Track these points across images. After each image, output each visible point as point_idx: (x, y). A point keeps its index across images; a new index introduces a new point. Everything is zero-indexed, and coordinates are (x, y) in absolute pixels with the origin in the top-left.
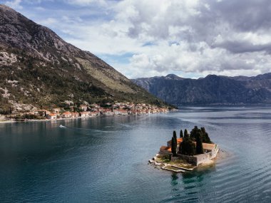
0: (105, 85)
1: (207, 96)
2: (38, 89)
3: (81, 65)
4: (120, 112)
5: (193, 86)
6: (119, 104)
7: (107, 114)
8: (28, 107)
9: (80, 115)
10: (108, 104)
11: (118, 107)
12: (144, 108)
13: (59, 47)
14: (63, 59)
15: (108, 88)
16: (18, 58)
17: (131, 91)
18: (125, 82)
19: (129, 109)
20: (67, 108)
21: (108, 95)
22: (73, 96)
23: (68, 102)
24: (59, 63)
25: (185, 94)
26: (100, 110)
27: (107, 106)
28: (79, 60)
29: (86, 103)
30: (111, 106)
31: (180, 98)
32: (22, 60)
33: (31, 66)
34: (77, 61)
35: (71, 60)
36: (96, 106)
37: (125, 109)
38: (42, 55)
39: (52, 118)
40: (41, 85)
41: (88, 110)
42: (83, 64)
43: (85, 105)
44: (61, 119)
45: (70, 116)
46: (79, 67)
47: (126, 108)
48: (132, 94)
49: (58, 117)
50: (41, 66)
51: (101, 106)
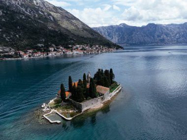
0: (70, 32)
1: (147, 39)
2: (17, 36)
3: (53, 18)
4: (78, 52)
5: (137, 32)
6: (78, 46)
7: (68, 53)
8: (7, 49)
9: (48, 54)
10: (70, 46)
11: (77, 48)
12: (96, 48)
13: (37, 4)
14: (40, 12)
15: (72, 34)
16: (3, 12)
17: (90, 36)
18: (86, 30)
19: (85, 50)
20: (38, 49)
21: (71, 39)
22: (44, 40)
23: (40, 45)
24: (37, 16)
25: (132, 37)
26: (63, 51)
27: (69, 47)
28: (52, 13)
29: (53, 45)
30: (71, 47)
31: (128, 40)
32: (6, 14)
33: (12, 18)
34: (50, 15)
35: (46, 14)
36: (61, 48)
37: (81, 50)
38: (24, 10)
39: (25, 57)
40: (20, 32)
41: (55, 50)
42: (55, 16)
43: (52, 47)
44: (32, 57)
45: (39, 55)
46: (52, 19)
47: (83, 49)
48: (90, 38)
49: (30, 56)
50: (21, 18)
51: (65, 48)
